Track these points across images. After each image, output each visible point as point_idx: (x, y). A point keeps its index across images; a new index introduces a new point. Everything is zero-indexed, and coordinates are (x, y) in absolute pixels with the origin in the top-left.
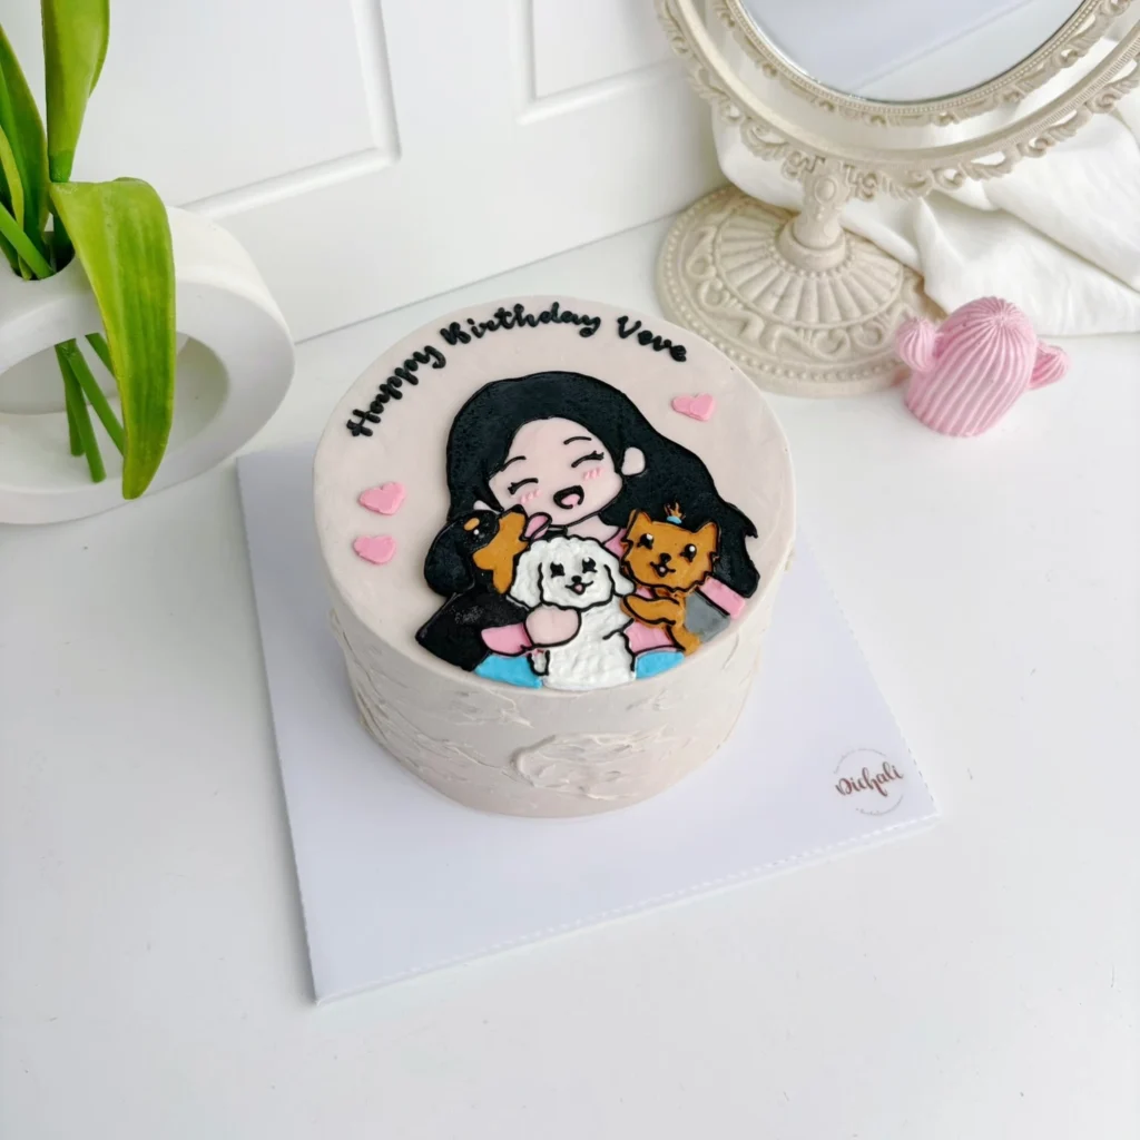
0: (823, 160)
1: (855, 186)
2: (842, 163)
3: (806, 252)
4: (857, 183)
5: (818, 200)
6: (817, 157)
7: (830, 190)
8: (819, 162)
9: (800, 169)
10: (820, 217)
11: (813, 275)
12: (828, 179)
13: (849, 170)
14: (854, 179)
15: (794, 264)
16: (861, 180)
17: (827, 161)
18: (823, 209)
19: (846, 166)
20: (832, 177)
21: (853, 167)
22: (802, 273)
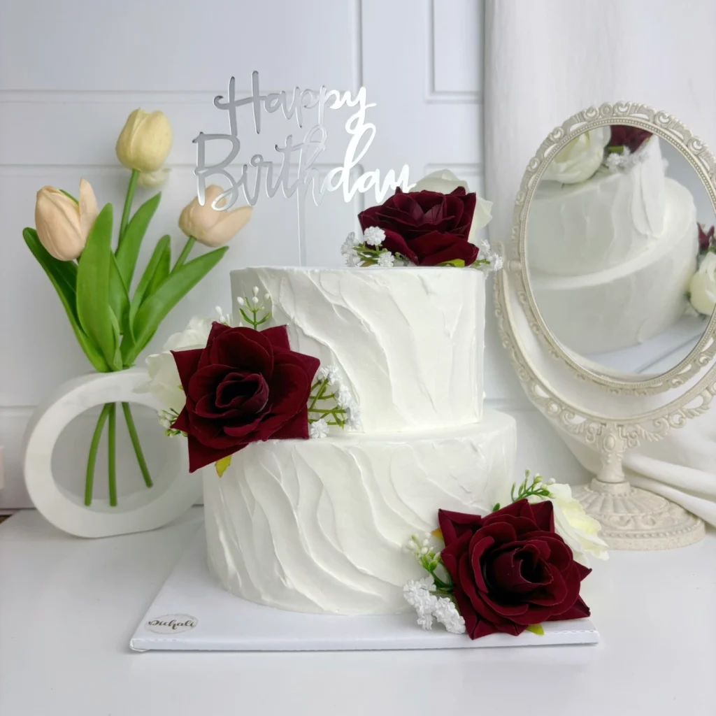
0: (605, 425)
1: (626, 439)
2: (616, 425)
3: (604, 484)
4: (626, 437)
5: (607, 450)
6: (602, 424)
7: (612, 441)
8: (603, 426)
9: (594, 435)
10: (609, 461)
11: (610, 495)
12: (610, 436)
13: (620, 428)
14: (624, 434)
15: (598, 491)
16: (628, 434)
17: (607, 426)
18: (610, 455)
19: (619, 426)
20: (612, 434)
21: (622, 426)
22: (603, 494)
